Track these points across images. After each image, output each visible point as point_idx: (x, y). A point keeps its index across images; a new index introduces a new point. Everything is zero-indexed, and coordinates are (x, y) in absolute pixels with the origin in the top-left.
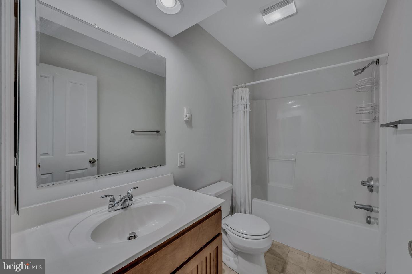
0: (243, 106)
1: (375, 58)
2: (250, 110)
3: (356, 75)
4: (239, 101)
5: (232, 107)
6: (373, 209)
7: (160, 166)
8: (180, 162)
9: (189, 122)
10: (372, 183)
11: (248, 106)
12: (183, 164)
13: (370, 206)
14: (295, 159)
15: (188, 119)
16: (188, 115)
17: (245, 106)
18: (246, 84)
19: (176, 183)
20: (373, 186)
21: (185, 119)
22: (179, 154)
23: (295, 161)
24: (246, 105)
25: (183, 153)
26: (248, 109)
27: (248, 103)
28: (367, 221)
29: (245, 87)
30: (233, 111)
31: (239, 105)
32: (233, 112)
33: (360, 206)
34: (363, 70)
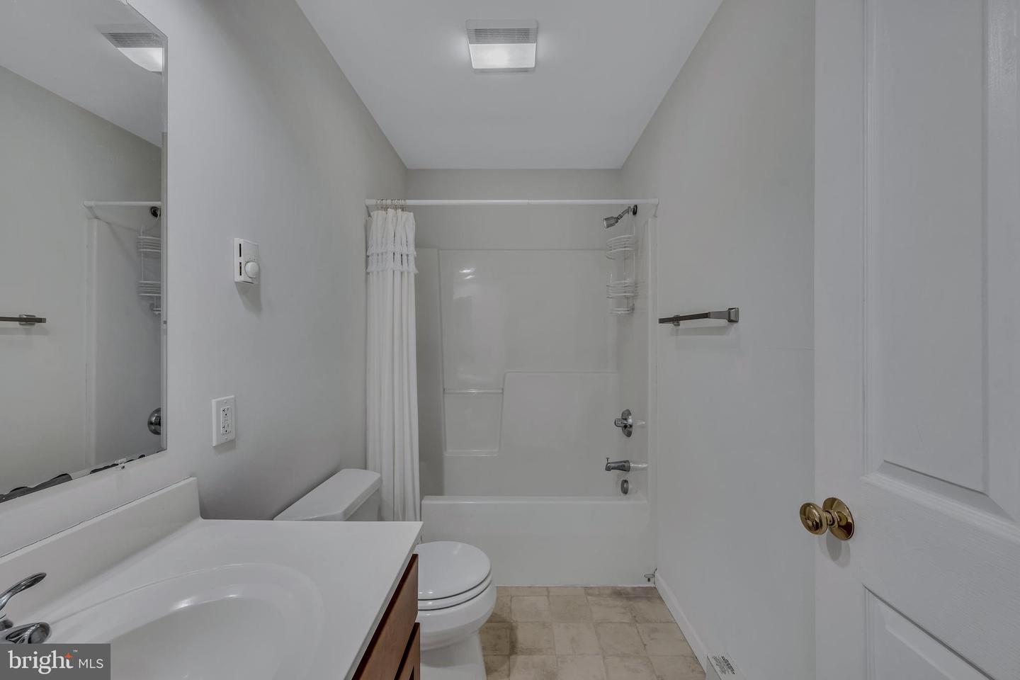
0: (398, 257)
1: (631, 202)
2: (417, 272)
3: (608, 226)
4: (387, 244)
5: (364, 257)
6: (632, 465)
7: (143, 456)
8: (222, 431)
9: (250, 290)
10: (630, 421)
11: (412, 259)
12: (231, 437)
13: (625, 462)
14: (503, 389)
15: (250, 280)
16: (250, 267)
17: (405, 257)
18: (404, 200)
19: (208, 512)
20: (631, 426)
21: (238, 278)
22: (218, 403)
23: (503, 393)
24: (407, 255)
25: (233, 396)
26: (412, 269)
27: (412, 250)
28: (622, 490)
29: (403, 208)
30: (367, 268)
31: (386, 253)
32: (368, 271)
33: (613, 465)
34: (617, 219)
